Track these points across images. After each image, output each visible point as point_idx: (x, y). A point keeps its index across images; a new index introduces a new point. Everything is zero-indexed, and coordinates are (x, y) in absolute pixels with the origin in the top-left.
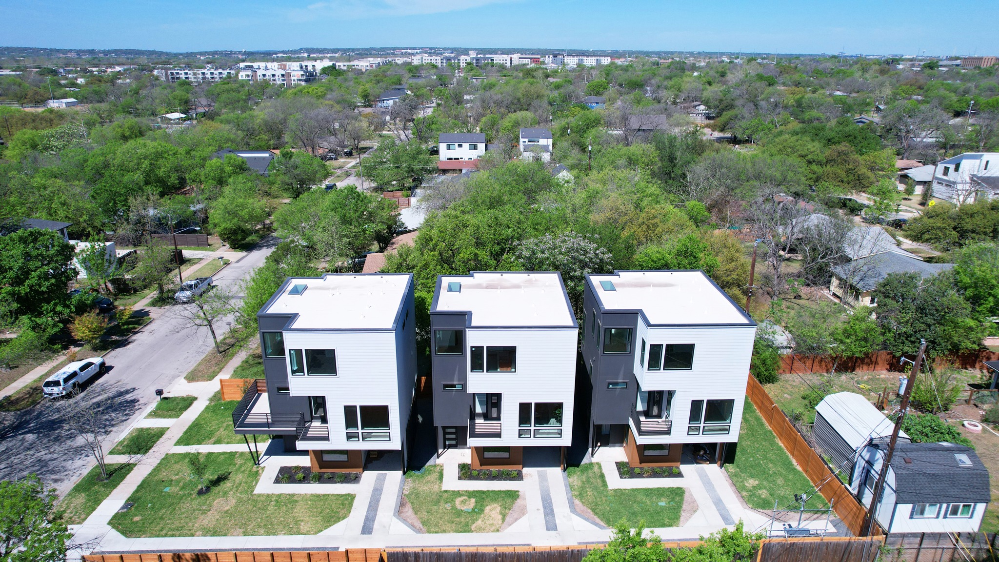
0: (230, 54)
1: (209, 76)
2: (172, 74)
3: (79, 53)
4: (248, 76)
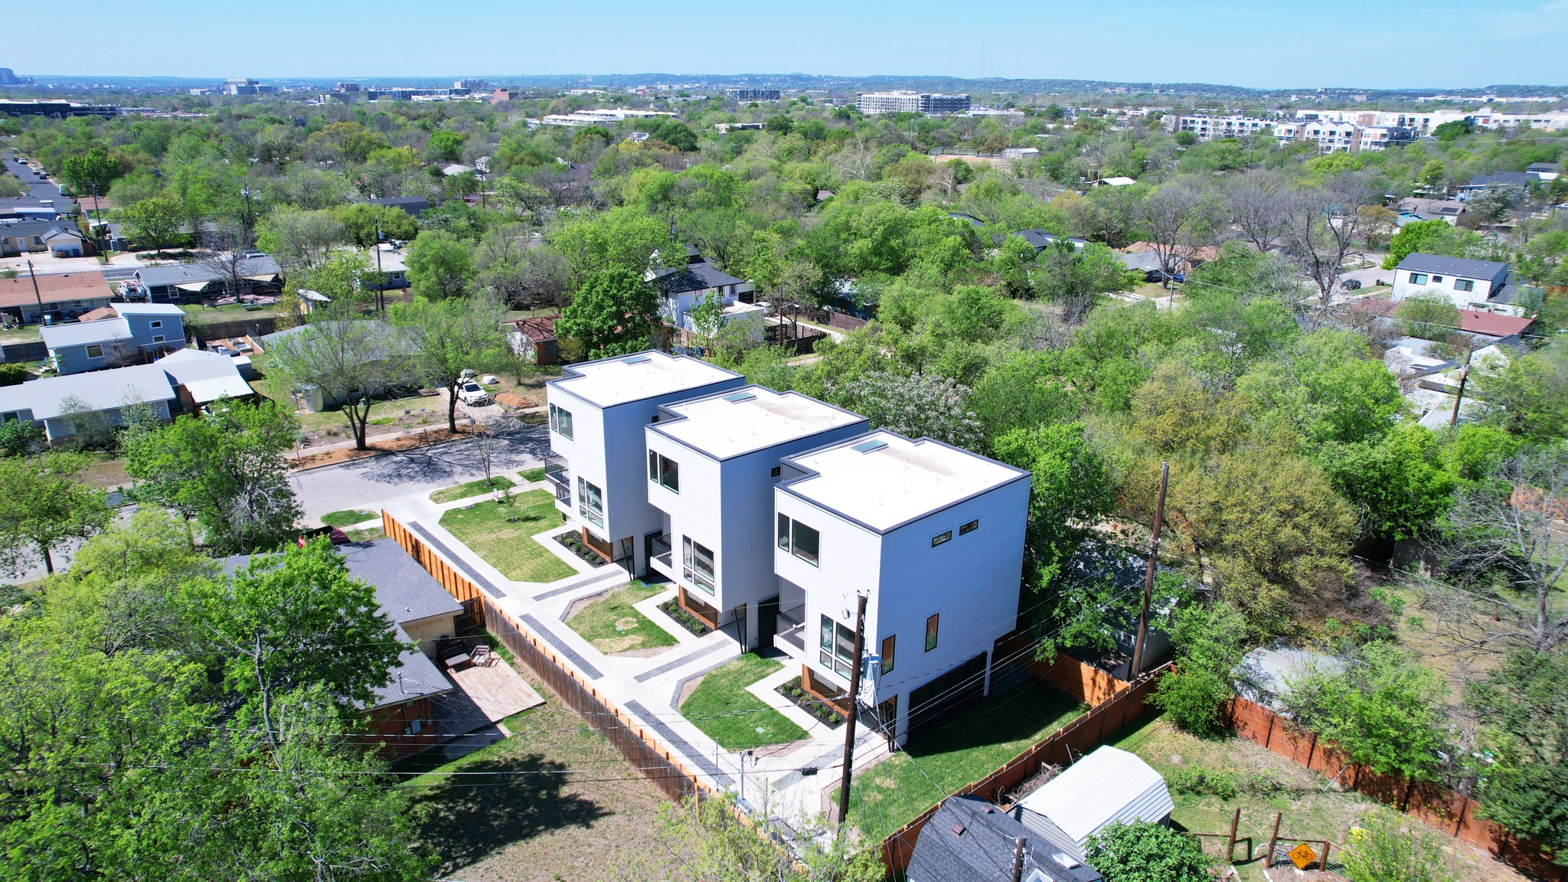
0: (1348, 94)
1: (1236, 128)
2: (1185, 122)
3: (1129, 87)
4: (1290, 131)
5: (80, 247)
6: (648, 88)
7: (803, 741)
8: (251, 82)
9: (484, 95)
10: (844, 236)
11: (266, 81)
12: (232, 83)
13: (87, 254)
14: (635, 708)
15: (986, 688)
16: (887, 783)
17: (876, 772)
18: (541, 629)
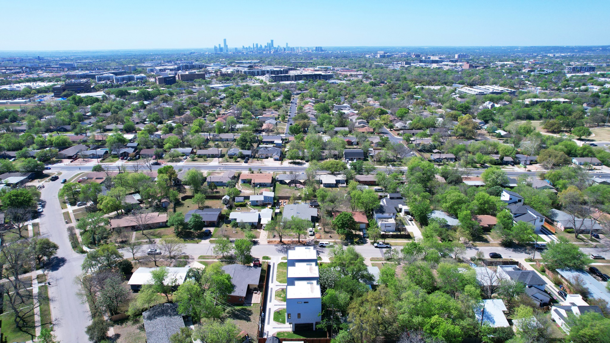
7: (283, 324)
9: (461, 64)
13: (280, 160)
14: (270, 309)
15: (314, 329)
16: (286, 334)
17: (286, 332)
18: (271, 291)
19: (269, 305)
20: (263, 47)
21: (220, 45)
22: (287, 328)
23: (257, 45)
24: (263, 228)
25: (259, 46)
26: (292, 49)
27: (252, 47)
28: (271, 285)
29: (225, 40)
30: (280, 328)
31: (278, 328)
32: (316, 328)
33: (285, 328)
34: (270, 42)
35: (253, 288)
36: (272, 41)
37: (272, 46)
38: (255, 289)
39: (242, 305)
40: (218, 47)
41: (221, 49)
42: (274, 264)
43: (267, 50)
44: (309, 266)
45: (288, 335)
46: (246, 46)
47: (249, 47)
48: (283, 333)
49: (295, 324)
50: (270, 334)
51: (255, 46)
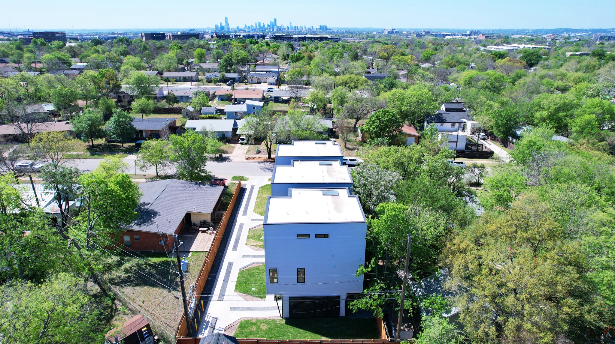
5: (275, 82)
6: (553, 35)
7: (260, 299)
8: (393, 30)
9: (475, 37)
10: (536, 108)
11: (398, 29)
12: (387, 30)
13: (276, 85)
14: (230, 264)
15: (342, 313)
16: (264, 327)
17: (266, 321)
18: (240, 230)
19: (230, 256)
20: (266, 26)
21: (221, 24)
22: (268, 309)
23: (259, 24)
24: (241, 141)
25: (262, 25)
26: (296, 28)
27: (254, 25)
28: (240, 218)
29: (226, 19)
30: (250, 309)
31: (244, 309)
32: (348, 311)
33: (262, 309)
34: (273, 21)
35: (198, 223)
36: (275, 20)
37: (275, 25)
38: (204, 224)
39: (164, 255)
40: (219, 26)
41: (222, 28)
42: (253, 187)
43: (270, 29)
44: (325, 167)
45: (271, 329)
46: (249, 25)
47: (252, 26)
48: (257, 323)
49: (291, 299)
50: (221, 326)
51: (257, 25)
